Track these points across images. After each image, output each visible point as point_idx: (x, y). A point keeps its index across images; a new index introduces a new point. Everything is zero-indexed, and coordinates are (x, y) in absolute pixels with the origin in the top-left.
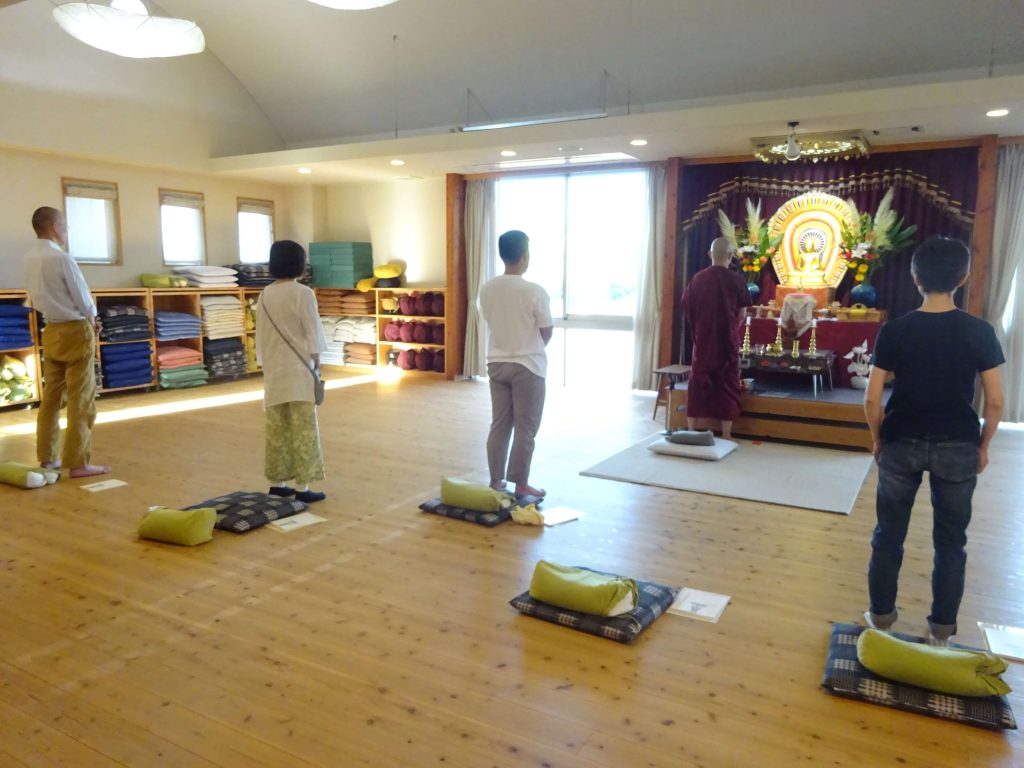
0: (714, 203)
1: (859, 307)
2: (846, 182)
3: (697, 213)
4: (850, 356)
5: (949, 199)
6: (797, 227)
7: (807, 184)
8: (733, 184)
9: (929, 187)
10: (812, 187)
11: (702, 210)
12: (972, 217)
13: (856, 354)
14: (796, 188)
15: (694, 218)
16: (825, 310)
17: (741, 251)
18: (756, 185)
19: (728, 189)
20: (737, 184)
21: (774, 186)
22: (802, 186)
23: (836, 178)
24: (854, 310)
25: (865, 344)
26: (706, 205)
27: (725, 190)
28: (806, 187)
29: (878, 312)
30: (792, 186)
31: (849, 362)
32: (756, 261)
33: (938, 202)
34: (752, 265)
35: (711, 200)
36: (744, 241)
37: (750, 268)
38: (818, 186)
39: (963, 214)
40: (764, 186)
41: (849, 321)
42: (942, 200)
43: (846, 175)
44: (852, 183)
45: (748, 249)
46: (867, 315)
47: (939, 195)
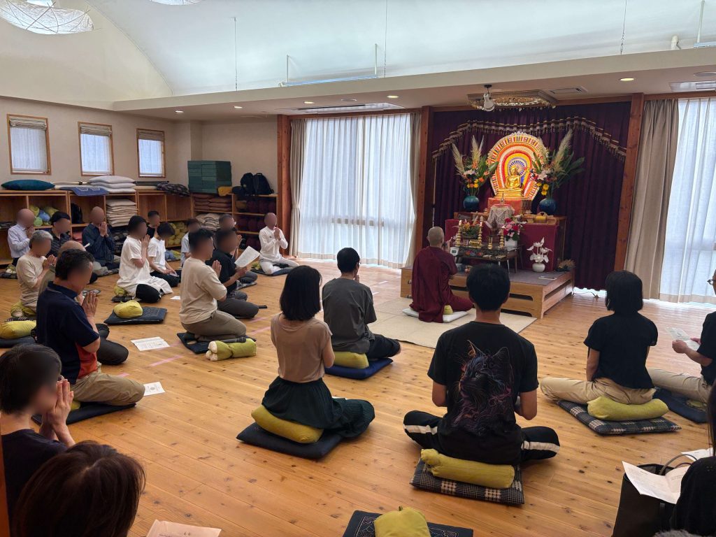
0: (454, 138)
1: (542, 214)
2: (541, 126)
3: (443, 146)
4: (531, 249)
5: (611, 138)
6: (507, 157)
7: (515, 126)
8: (466, 126)
9: (597, 130)
10: (518, 128)
11: (446, 144)
12: (625, 151)
13: (535, 248)
14: (508, 129)
15: (440, 150)
16: (518, 216)
17: (465, 173)
18: (482, 126)
19: (464, 129)
20: (469, 125)
21: (493, 127)
22: (512, 128)
23: (535, 122)
24: (539, 217)
25: (543, 241)
26: (449, 140)
27: (461, 129)
28: (515, 129)
29: (555, 219)
30: (505, 127)
31: (531, 253)
32: (477, 181)
33: (603, 141)
34: (473, 183)
35: (451, 137)
36: (469, 167)
37: (472, 186)
38: (523, 128)
39: (620, 149)
40: (487, 127)
41: (535, 224)
42: (606, 139)
43: (542, 121)
44: (545, 126)
45: (470, 172)
46: (546, 220)
47: (604, 136)
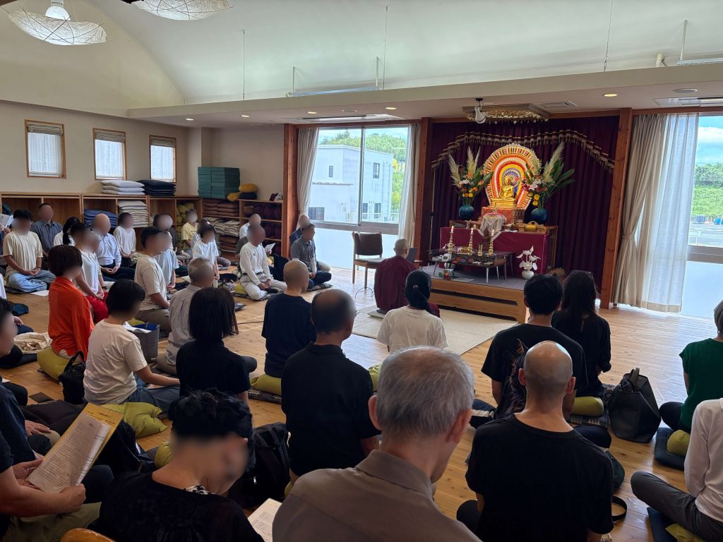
0: (451, 149)
1: (533, 224)
2: (535, 138)
3: (441, 156)
4: (520, 256)
5: (601, 151)
6: (502, 167)
7: (510, 138)
8: (464, 137)
9: (588, 143)
10: (513, 140)
11: (443, 154)
12: (613, 163)
13: (524, 256)
14: (503, 140)
15: (439, 160)
16: (510, 225)
17: (461, 183)
18: (478, 137)
19: (461, 140)
20: (466, 136)
21: (490, 139)
22: (507, 139)
23: (529, 135)
24: (530, 226)
26: (446, 151)
27: (458, 140)
28: (510, 140)
29: (545, 228)
30: (501, 139)
31: (520, 261)
32: (471, 190)
33: (593, 153)
34: (469, 193)
35: (449, 148)
36: (464, 177)
37: (467, 195)
38: (517, 140)
39: (609, 161)
40: (483, 139)
41: (525, 233)
42: (596, 152)
43: (535, 133)
44: (539, 138)
45: (465, 182)
46: (537, 229)
47: (594, 148)
